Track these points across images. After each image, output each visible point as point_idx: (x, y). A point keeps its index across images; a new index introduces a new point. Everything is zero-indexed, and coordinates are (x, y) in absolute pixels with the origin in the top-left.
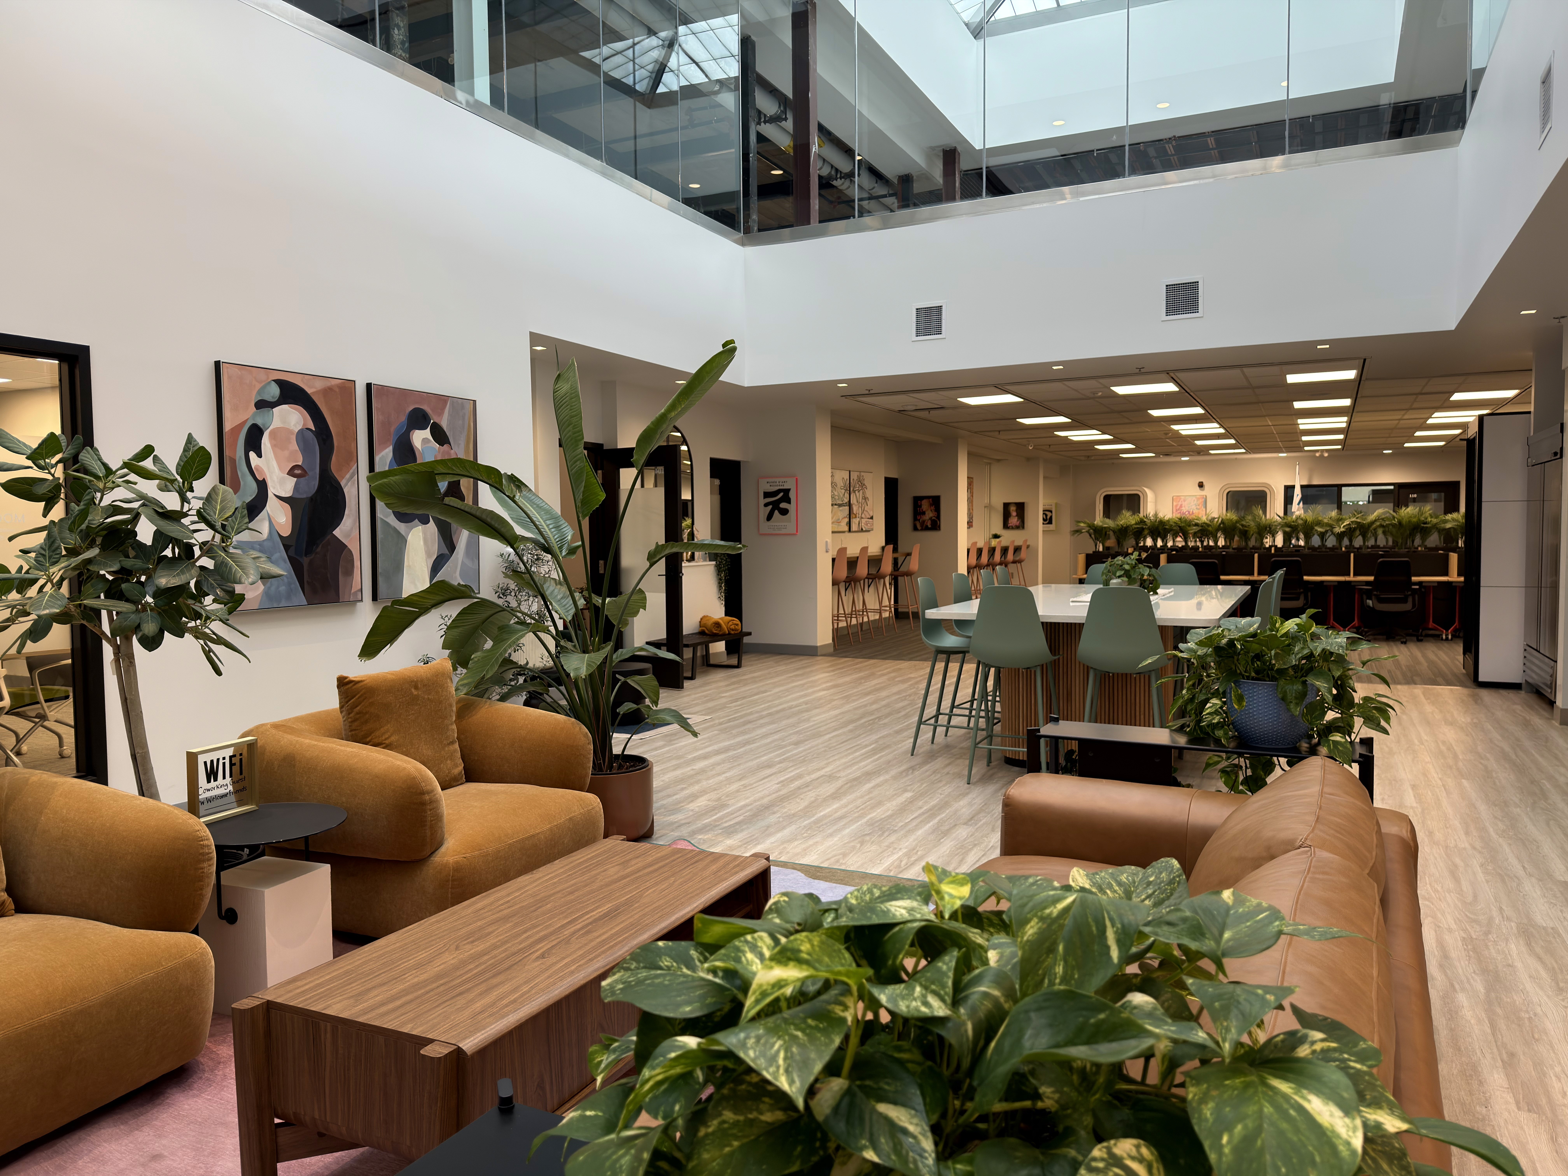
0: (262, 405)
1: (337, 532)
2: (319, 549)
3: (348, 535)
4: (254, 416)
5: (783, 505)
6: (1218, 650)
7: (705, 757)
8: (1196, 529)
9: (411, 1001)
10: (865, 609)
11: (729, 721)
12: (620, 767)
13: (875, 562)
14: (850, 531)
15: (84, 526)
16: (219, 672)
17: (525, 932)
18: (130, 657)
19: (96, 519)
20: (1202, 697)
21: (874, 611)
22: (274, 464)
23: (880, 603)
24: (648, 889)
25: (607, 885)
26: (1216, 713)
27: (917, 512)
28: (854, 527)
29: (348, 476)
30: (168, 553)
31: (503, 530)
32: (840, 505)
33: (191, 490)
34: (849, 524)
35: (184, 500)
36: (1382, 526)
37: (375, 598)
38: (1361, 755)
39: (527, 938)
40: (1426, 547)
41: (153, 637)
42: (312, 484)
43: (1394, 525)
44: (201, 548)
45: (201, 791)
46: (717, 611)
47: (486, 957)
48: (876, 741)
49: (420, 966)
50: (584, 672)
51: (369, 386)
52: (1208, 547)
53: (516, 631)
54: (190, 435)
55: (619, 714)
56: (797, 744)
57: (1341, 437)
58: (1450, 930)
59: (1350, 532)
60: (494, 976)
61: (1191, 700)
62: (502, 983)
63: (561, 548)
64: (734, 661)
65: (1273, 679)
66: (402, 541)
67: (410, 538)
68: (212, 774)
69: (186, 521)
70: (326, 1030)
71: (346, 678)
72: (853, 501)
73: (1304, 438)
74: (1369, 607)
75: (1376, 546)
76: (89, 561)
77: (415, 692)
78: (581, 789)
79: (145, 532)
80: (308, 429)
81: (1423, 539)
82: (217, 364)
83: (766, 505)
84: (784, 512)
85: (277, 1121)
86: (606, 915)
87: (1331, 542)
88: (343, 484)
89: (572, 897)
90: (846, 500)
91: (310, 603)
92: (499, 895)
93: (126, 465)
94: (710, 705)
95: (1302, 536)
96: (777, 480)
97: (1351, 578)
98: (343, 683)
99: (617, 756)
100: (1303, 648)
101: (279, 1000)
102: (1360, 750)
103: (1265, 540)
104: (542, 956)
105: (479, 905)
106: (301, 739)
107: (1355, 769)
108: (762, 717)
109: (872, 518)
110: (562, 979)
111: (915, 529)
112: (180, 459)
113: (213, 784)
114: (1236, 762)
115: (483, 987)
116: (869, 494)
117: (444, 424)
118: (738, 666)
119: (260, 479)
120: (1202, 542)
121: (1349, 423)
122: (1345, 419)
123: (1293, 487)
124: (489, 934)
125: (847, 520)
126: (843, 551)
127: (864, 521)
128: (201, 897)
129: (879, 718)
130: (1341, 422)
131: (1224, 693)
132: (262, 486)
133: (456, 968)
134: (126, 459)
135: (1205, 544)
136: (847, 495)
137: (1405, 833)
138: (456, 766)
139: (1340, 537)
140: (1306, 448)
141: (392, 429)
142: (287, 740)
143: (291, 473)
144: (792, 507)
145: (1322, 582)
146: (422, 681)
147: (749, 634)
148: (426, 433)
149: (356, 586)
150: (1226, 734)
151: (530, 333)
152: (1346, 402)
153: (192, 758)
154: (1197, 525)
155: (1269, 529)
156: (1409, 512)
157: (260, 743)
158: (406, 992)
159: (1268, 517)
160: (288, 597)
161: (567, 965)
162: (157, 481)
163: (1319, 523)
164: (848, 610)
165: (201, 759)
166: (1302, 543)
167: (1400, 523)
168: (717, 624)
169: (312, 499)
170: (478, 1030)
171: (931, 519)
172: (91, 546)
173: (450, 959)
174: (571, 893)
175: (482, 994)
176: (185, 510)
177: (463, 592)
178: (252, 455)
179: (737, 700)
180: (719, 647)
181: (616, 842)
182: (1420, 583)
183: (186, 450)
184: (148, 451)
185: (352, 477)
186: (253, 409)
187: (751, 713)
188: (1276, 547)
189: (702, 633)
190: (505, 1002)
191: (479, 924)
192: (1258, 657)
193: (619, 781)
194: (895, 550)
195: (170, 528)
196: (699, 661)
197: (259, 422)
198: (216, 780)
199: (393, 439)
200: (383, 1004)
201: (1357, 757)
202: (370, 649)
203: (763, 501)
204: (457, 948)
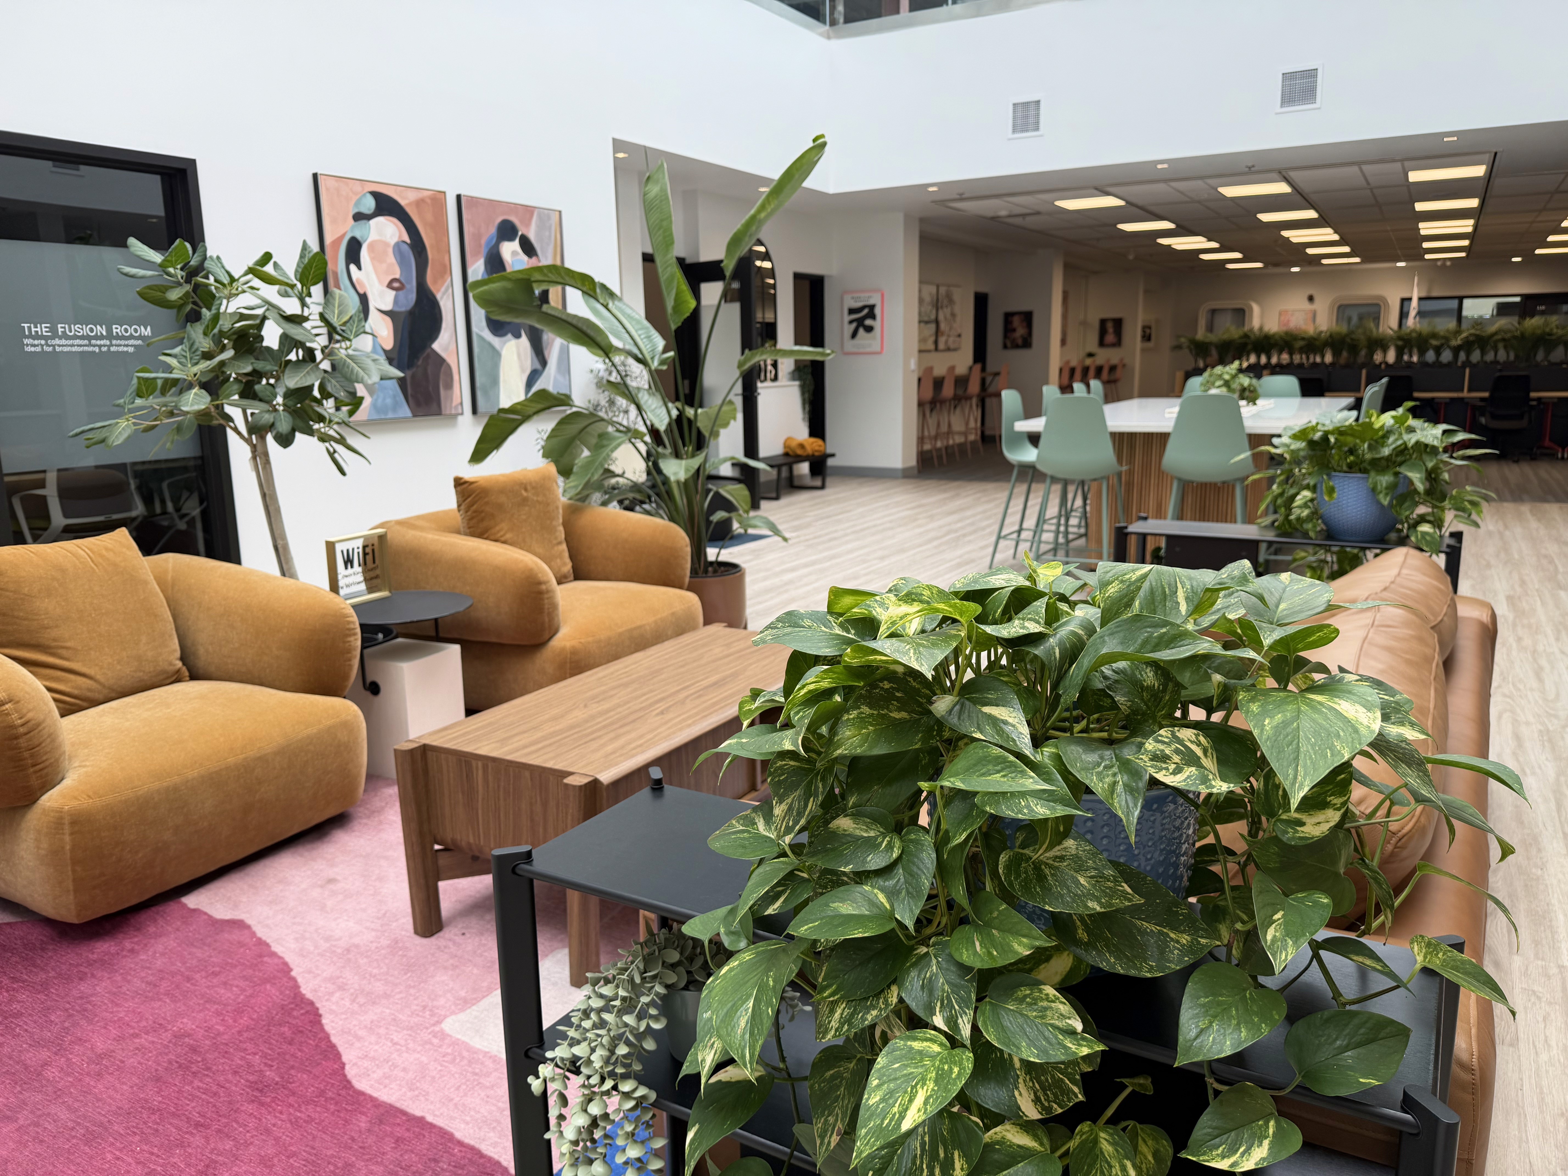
0: (359, 217)
1: (436, 346)
2: (420, 362)
3: (446, 349)
4: (352, 228)
5: (868, 322)
6: (1312, 444)
7: (793, 570)
8: (1301, 343)
9: (550, 745)
10: (950, 433)
11: (815, 538)
12: (715, 571)
13: (961, 382)
14: (936, 349)
15: (216, 331)
16: (343, 473)
17: (644, 695)
18: (266, 454)
19: (225, 324)
20: (1292, 491)
21: (959, 433)
22: (373, 276)
23: (967, 424)
24: (751, 664)
25: (714, 661)
26: (1305, 505)
27: (1008, 329)
28: (941, 346)
29: (443, 289)
30: (292, 357)
31: (599, 339)
32: (927, 322)
33: (309, 295)
34: (936, 342)
35: (304, 304)
36: (1503, 340)
37: (475, 411)
38: (1449, 546)
39: (647, 699)
40: (1549, 361)
41: (287, 435)
42: (410, 298)
43: (1515, 337)
44: (323, 351)
45: (340, 577)
46: (801, 432)
47: (612, 713)
48: (961, 556)
49: (555, 719)
50: (682, 476)
51: (459, 197)
52: (1315, 364)
53: (615, 438)
54: (305, 242)
55: (711, 522)
56: (882, 558)
57: (1466, 243)
58: (1528, 723)
59: (1468, 346)
60: (621, 727)
61: (1281, 494)
62: (628, 732)
63: (652, 358)
64: (818, 482)
65: (1365, 471)
66: (496, 355)
67: (504, 353)
68: (348, 562)
69: (307, 325)
70: (477, 768)
71: (461, 479)
72: (941, 317)
73: (1426, 245)
74: (1481, 424)
75: (1496, 362)
76: (222, 364)
77: (525, 494)
78: (681, 587)
79: (271, 335)
80: (404, 242)
81: (1548, 352)
82: (315, 176)
83: (851, 322)
84: (869, 329)
85: (437, 847)
86: (715, 684)
87: (1446, 356)
88: (438, 297)
89: (682, 670)
90: (933, 317)
91: (415, 416)
92: (617, 667)
93: (251, 271)
94: (796, 523)
95: (1415, 351)
96: (862, 295)
97: (1465, 394)
98: (459, 483)
99: (711, 563)
100: (1396, 440)
101: (434, 743)
102: (1448, 541)
103: (1375, 357)
104: (662, 713)
105: (601, 675)
106: (424, 534)
107: (1441, 560)
108: (846, 535)
109: (959, 336)
110: (681, 729)
111: (1005, 347)
112: (298, 265)
113: (350, 570)
114: (1323, 557)
115: (612, 735)
116: (957, 309)
117: (532, 236)
118: (823, 487)
119: (361, 291)
120: (1308, 358)
121: (1476, 227)
122: (1471, 222)
123: (1410, 299)
124: (611, 696)
125: (933, 339)
126: (930, 369)
127: (951, 339)
128: (351, 667)
129: (964, 535)
130: (1466, 226)
131: (1315, 487)
132: (364, 299)
133: (586, 721)
134: (251, 264)
135: (1311, 360)
136: (934, 312)
137: (1485, 617)
138: (565, 564)
139: (1456, 351)
140: (1427, 257)
141: (483, 241)
142: (411, 536)
143: (390, 286)
144: (876, 324)
145: (1433, 399)
146: (531, 483)
147: (833, 455)
148: (515, 245)
149: (456, 400)
150: (1315, 526)
151: (614, 140)
152: (1474, 203)
153: (330, 547)
154: (1303, 339)
155: (1381, 344)
156: (1534, 323)
157: (389, 536)
158: (544, 738)
159: (1381, 330)
160: (394, 409)
161: (684, 720)
162: (277, 287)
163: (1434, 335)
164: (933, 433)
165: (339, 548)
166: (1415, 359)
167: (1522, 334)
168: (802, 446)
169: (411, 313)
170: (611, 766)
171: (1022, 336)
172: (223, 348)
173: (579, 714)
174: (682, 666)
175: (612, 740)
176: (306, 314)
177: (562, 400)
178: (353, 267)
179: (822, 519)
180: (804, 468)
181: (717, 629)
182: (1539, 399)
183: (302, 256)
184: (267, 257)
185: (447, 290)
186: (351, 221)
187: (836, 531)
188: (1386, 363)
189: (786, 454)
190: (633, 746)
191: (603, 688)
192: (1352, 451)
193: (713, 583)
194: (983, 369)
195: (295, 331)
196: (783, 483)
197: (358, 235)
198: (352, 567)
199: (484, 251)
200: (525, 747)
201: (1444, 548)
202: (479, 455)
203: (847, 318)
204: (585, 706)
